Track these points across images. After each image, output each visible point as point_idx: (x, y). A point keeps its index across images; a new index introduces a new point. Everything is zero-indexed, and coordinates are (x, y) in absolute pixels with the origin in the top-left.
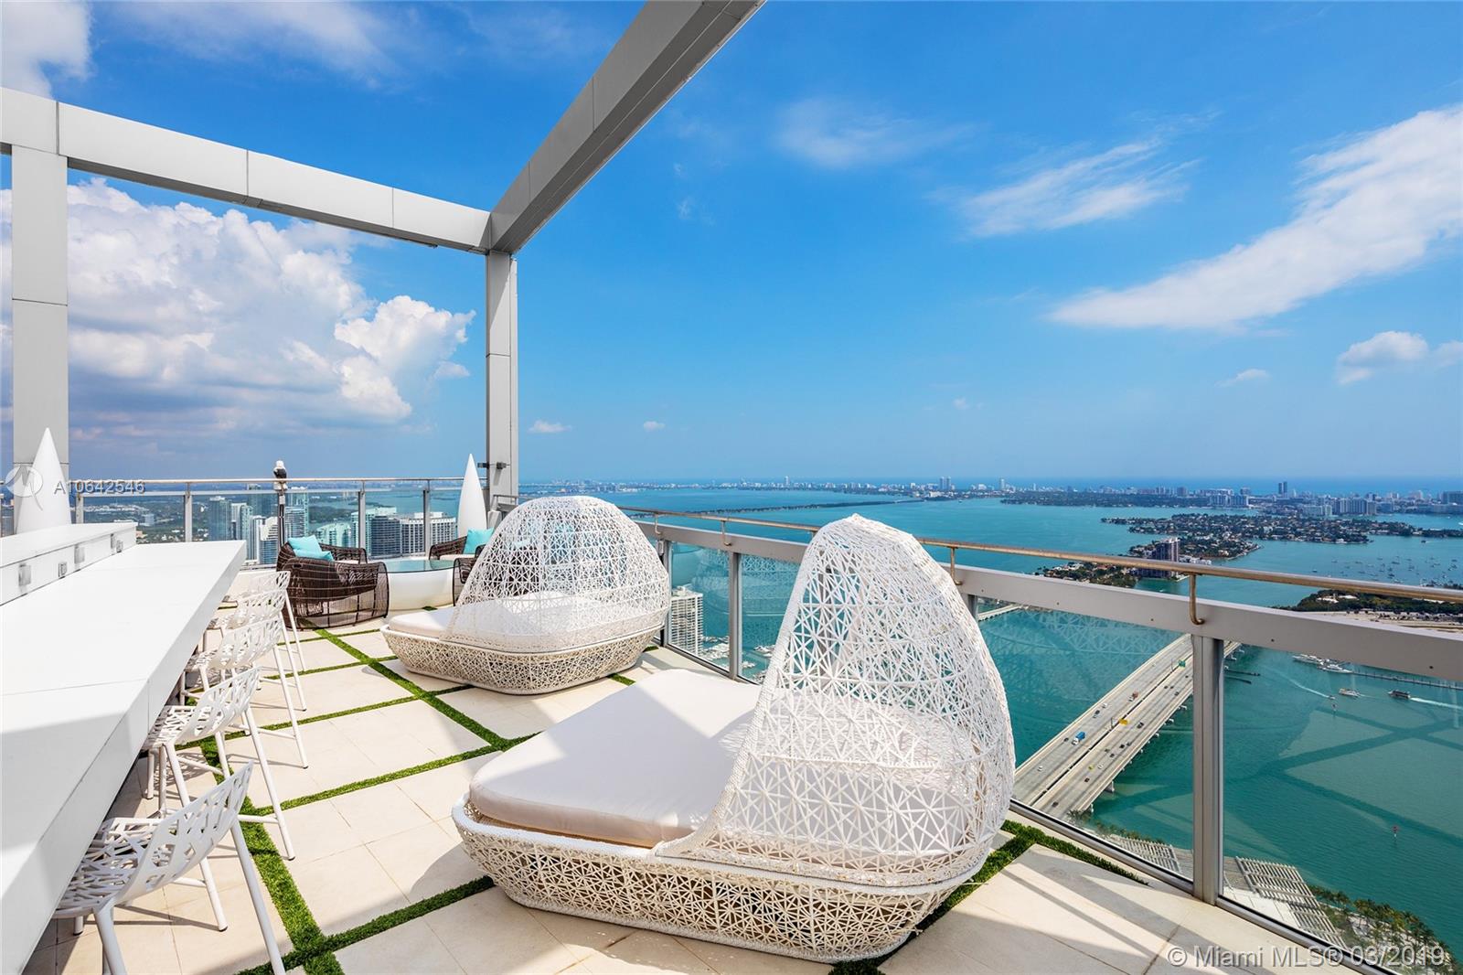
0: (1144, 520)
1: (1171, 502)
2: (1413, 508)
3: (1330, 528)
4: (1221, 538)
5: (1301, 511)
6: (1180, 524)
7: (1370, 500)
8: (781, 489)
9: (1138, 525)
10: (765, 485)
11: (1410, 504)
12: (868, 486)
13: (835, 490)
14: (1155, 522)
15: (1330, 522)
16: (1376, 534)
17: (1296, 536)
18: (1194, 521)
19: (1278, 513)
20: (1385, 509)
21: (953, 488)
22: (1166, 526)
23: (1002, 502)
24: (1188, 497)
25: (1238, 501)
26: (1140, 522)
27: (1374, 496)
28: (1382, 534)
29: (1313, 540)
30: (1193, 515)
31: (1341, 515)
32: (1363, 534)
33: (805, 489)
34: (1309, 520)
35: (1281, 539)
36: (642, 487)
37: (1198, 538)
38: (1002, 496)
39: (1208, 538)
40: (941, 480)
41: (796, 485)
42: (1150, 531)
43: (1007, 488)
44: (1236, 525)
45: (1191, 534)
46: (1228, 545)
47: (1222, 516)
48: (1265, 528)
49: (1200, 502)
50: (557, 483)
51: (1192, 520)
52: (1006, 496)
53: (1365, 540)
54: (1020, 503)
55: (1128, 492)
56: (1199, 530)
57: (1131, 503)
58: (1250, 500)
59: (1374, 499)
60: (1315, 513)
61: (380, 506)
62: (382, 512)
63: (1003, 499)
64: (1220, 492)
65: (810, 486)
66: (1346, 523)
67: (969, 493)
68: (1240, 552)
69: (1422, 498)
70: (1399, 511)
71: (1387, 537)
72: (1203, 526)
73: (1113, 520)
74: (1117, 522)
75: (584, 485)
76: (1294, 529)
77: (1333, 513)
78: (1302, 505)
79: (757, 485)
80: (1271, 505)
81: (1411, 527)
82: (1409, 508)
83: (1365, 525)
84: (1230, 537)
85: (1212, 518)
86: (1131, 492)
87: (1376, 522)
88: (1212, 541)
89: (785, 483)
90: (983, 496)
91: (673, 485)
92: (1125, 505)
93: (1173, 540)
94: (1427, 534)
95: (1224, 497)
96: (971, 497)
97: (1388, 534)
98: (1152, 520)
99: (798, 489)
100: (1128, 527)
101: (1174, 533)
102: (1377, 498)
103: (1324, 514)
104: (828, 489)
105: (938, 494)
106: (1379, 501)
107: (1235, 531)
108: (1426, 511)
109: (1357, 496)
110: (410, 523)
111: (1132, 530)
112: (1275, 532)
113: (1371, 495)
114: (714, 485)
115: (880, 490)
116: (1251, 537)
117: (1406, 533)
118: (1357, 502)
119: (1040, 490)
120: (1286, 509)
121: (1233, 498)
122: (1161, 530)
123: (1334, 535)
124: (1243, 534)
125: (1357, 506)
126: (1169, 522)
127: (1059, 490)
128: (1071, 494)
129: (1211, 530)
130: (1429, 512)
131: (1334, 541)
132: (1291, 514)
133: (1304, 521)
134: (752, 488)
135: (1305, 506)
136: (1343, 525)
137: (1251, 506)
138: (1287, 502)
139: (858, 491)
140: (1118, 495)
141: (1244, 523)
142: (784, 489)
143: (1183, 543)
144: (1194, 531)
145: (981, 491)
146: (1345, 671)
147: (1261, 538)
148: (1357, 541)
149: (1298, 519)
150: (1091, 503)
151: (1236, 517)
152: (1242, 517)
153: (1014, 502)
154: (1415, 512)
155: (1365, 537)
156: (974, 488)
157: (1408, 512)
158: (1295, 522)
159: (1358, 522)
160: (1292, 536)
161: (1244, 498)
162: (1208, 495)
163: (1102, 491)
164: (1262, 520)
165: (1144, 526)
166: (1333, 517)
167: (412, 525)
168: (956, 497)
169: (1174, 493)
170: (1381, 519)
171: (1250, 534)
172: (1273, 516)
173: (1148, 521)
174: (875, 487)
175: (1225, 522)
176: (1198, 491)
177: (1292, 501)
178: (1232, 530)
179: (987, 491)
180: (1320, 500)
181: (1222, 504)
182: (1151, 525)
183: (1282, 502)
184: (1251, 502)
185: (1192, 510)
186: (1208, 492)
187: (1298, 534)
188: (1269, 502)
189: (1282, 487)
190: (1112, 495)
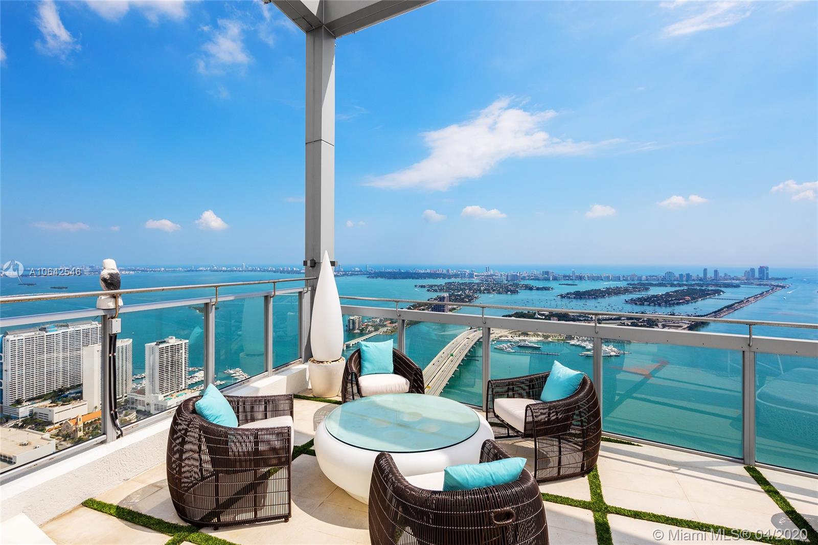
0: (433, 285)
1: (444, 276)
3: (505, 287)
4: (465, 293)
5: (494, 280)
6: (448, 287)
7: (518, 274)
8: (240, 271)
9: (431, 288)
10: (228, 269)
11: (532, 276)
12: (295, 269)
13: (275, 272)
14: (438, 286)
15: (505, 284)
18: (454, 285)
19: (486, 281)
20: (524, 278)
21: (342, 270)
22: (443, 288)
23: (368, 277)
24: (451, 274)
25: (471, 276)
26: (431, 286)
28: (523, 289)
29: (499, 293)
30: (453, 282)
31: (509, 281)
33: (256, 271)
35: (488, 293)
36: (138, 270)
37: (456, 293)
38: (366, 274)
39: (459, 293)
41: (250, 268)
42: (435, 291)
43: (369, 269)
44: (470, 286)
45: (453, 292)
46: (468, 296)
47: (465, 282)
48: (482, 288)
49: (456, 276)
52: (369, 274)
53: (517, 292)
54: (377, 278)
55: (426, 272)
56: (456, 289)
57: (427, 277)
58: (475, 275)
60: (500, 281)
64: (464, 271)
65: (259, 269)
66: (510, 285)
67: (350, 272)
68: (472, 299)
70: (528, 279)
72: (458, 287)
73: (420, 286)
74: (422, 286)
75: (89, 269)
76: (492, 288)
78: (494, 277)
81: (532, 286)
83: (517, 285)
84: (468, 293)
85: (461, 284)
86: (427, 271)
87: (521, 284)
88: (461, 295)
90: (357, 275)
91: (163, 269)
92: (425, 278)
93: (446, 295)
94: (538, 289)
95: (465, 274)
96: (352, 275)
97: (525, 289)
98: (437, 285)
99: (251, 271)
100: (426, 289)
101: (446, 292)
102: (521, 273)
103: (503, 281)
104: (270, 271)
106: (522, 275)
107: (470, 290)
108: (537, 279)
109: (514, 273)
111: (428, 290)
112: (485, 290)
113: (519, 272)
114: (193, 269)
115: (302, 271)
116: (476, 292)
117: (531, 289)
118: (514, 275)
119: (386, 271)
120: (489, 280)
121: (469, 274)
122: (441, 290)
123: (507, 290)
125: (515, 277)
126: (444, 286)
127: (395, 271)
128: (401, 273)
129: (461, 290)
130: (538, 279)
131: (507, 293)
132: (491, 281)
133: (496, 284)
134: (221, 271)
135: (496, 277)
137: (476, 278)
138: (489, 276)
139: (288, 272)
140: (422, 273)
141: (474, 286)
142: (242, 271)
143: (450, 296)
144: (454, 290)
145: (357, 272)
146: (513, 351)
147: (480, 293)
148: (515, 293)
149: (493, 283)
150: (409, 277)
151: (470, 283)
152: (473, 283)
153: (373, 277)
154: (533, 279)
156: (353, 270)
157: (531, 279)
158: (492, 285)
159: (514, 284)
160: (492, 291)
161: (473, 274)
162: (459, 273)
163: (414, 271)
164: (480, 284)
165: (433, 288)
166: (506, 282)
168: (343, 275)
169: (445, 272)
170: (522, 282)
171: (476, 291)
173: (435, 286)
174: (298, 270)
175: (466, 285)
176: (455, 271)
177: (491, 275)
178: (469, 289)
179: (359, 271)
180: (501, 275)
181: (465, 277)
182: (436, 288)
183: (487, 276)
184: (476, 276)
185: (453, 280)
186: (459, 271)
187: (494, 290)
188: (482, 276)
189: (487, 269)
190: (420, 273)
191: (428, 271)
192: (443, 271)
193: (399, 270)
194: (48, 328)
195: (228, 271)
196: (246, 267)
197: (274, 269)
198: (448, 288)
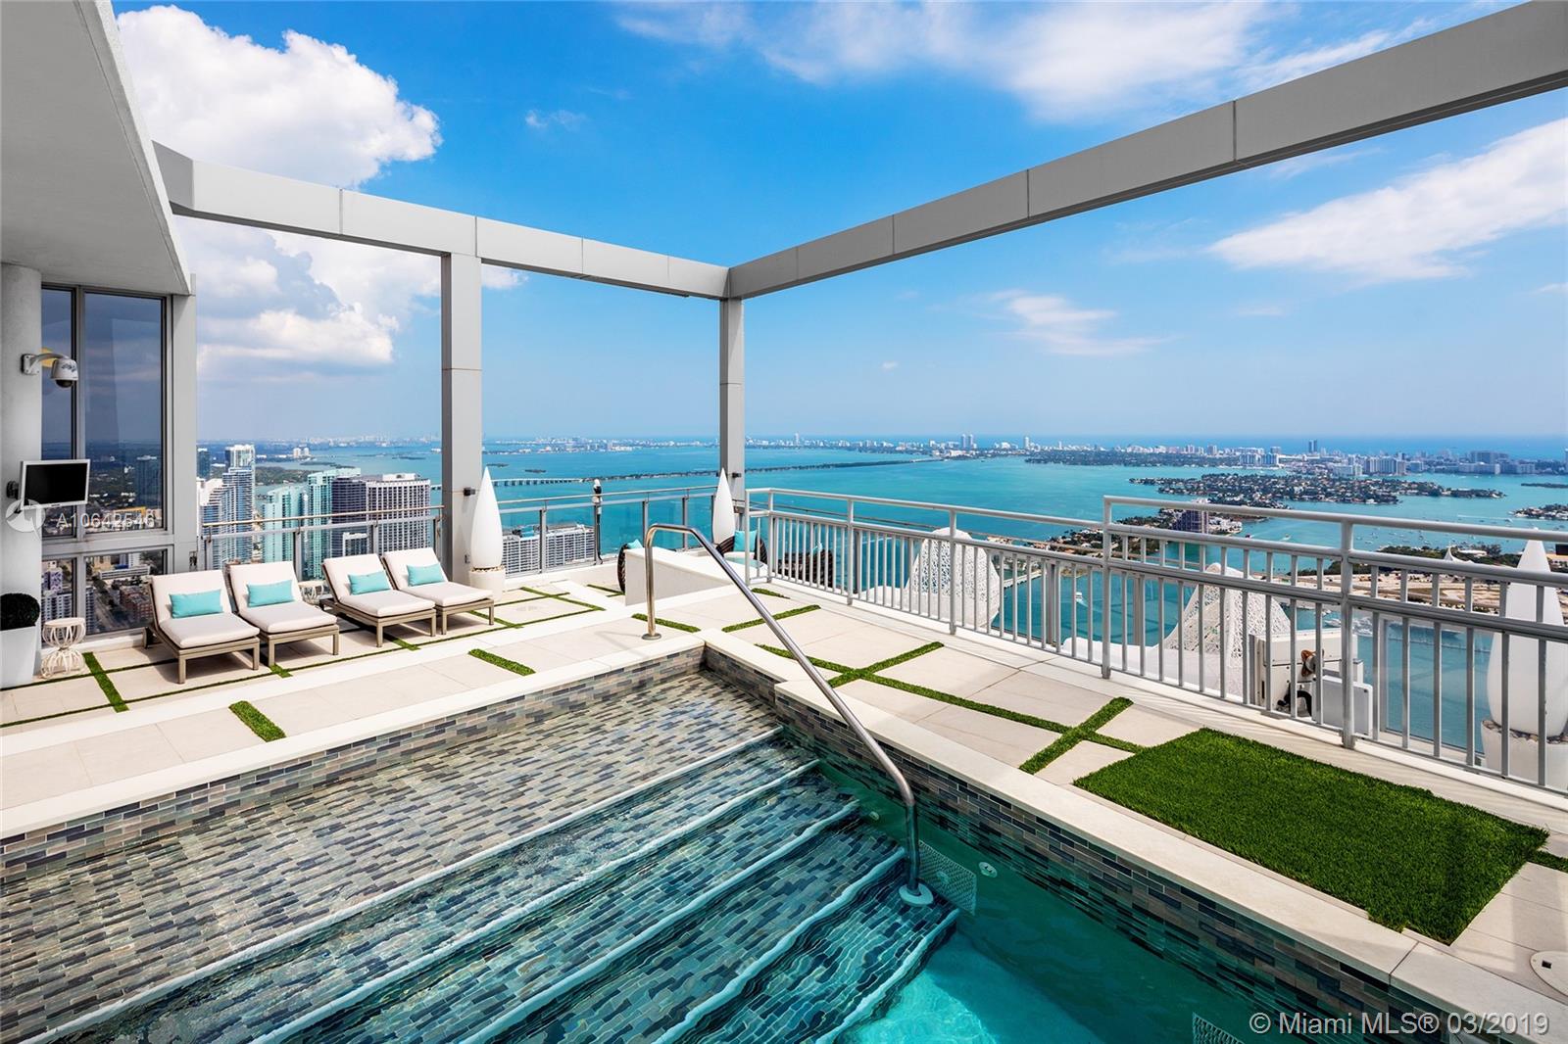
0: (1174, 480)
1: (1201, 462)
2: (1442, 467)
3: (1360, 488)
4: (1251, 499)
5: (1330, 471)
6: (1211, 487)
7: (1399, 459)
8: (790, 447)
9: (1168, 486)
10: (772, 444)
11: (1438, 464)
12: (885, 444)
13: (849, 449)
14: (1185, 482)
15: (1360, 482)
16: (1406, 494)
17: (1326, 496)
18: (1224, 481)
19: (1307, 473)
20: (1414, 468)
21: (975, 446)
22: (1196, 486)
23: (1027, 461)
24: (1218, 456)
25: (1269, 460)
26: (1169, 482)
27: (1403, 455)
28: (1412, 494)
29: (1344, 501)
30: (1223, 475)
31: (1371, 475)
32: (1393, 494)
33: (816, 447)
34: (1339, 480)
35: (1311, 500)
36: (638, 445)
37: (1228, 499)
38: (1025, 455)
39: (1237, 499)
40: (962, 438)
41: (807, 443)
42: (1179, 492)
43: (1031, 446)
44: (1266, 484)
45: (1220, 495)
47: (1252, 476)
48: (1296, 488)
49: (1230, 461)
50: (542, 441)
51: (1222, 481)
52: (1031, 455)
53: (1395, 500)
54: (1046, 463)
55: (1157, 451)
56: (1229, 490)
57: (1160, 462)
58: (1280, 459)
59: (1403, 458)
60: (1346, 473)
61: (340, 467)
62: (344, 473)
63: (1027, 458)
64: (1250, 451)
65: (822, 444)
66: (1376, 483)
67: (992, 451)
69: (1451, 458)
70: (1428, 471)
71: (1416, 497)
72: (1234, 486)
73: (1141, 480)
74: (1146, 482)
75: (572, 443)
76: (1324, 490)
77: (1364, 473)
78: (1331, 464)
79: (765, 443)
80: (1301, 464)
81: (1440, 487)
82: (1438, 467)
83: (1395, 485)
84: (1261, 498)
85: (1242, 478)
86: (1160, 450)
87: (1405, 482)
88: (1242, 502)
89: (794, 441)
90: (1006, 455)
91: (672, 443)
92: (1154, 464)
93: (1203, 501)
94: (1455, 494)
95: (1254, 457)
96: (994, 456)
97: (1417, 494)
98: (1182, 481)
99: (810, 447)
100: (1157, 487)
101: (1204, 494)
102: (1407, 457)
103: (1354, 474)
105: (960, 453)
106: (1408, 460)
107: (1265, 491)
108: (1455, 470)
109: (1387, 455)
110: (378, 485)
111: (1161, 491)
112: (1306, 492)
113: (1400, 455)
115: (897, 449)
116: (1281, 498)
117: (1435, 493)
118: (1387, 461)
119: (1065, 448)
120: (1317, 469)
121: (1263, 457)
122: (1191, 491)
123: (1365, 495)
124: (1274, 496)
125: (1388, 466)
126: (1199, 482)
127: (1085, 448)
128: (1099, 454)
129: (1242, 490)
130: (1457, 472)
131: (1365, 501)
132: (1321, 474)
133: (1334, 481)
134: (760, 446)
135: (1336, 465)
136: (1373, 485)
137: (1281, 465)
138: (1317, 462)
139: (874, 450)
140: (1148, 454)
141: (1275, 483)
142: (794, 447)
144: (1224, 492)
145: (1004, 450)
147: (1291, 498)
148: (1387, 501)
149: (1328, 479)
150: (1118, 463)
151: (1266, 476)
152: (1273, 477)
153: (1039, 461)
154: (1443, 471)
155: (1395, 497)
156: (997, 446)
157: (1437, 471)
158: (1326, 482)
159: (1388, 482)
160: (1323, 496)
161: (1274, 457)
162: (1238, 454)
163: (1129, 450)
164: (1293, 480)
165: (1174, 486)
166: (1363, 477)
167: (380, 488)
168: (978, 456)
169: (1202, 452)
170: (1410, 478)
171: (1280, 496)
172: (1304, 477)
173: (1178, 481)
174: (892, 445)
175: (1255, 482)
176: (1227, 450)
177: (1323, 461)
178: (1263, 490)
179: (1010, 450)
180: (1350, 461)
181: (1252, 463)
182: (1181, 485)
183: (1312, 462)
184: (1281, 461)
185: (1222, 469)
186: (1238, 451)
187: (1328, 495)
188: (1300, 461)
189: (1313, 446)
190: (1140, 455)
191: (1162, 449)
192: (1197, 450)
193: (1096, 446)
194: (525, 530)
195: (772, 447)
196: (800, 440)
197: (848, 445)
198: (1209, 486)
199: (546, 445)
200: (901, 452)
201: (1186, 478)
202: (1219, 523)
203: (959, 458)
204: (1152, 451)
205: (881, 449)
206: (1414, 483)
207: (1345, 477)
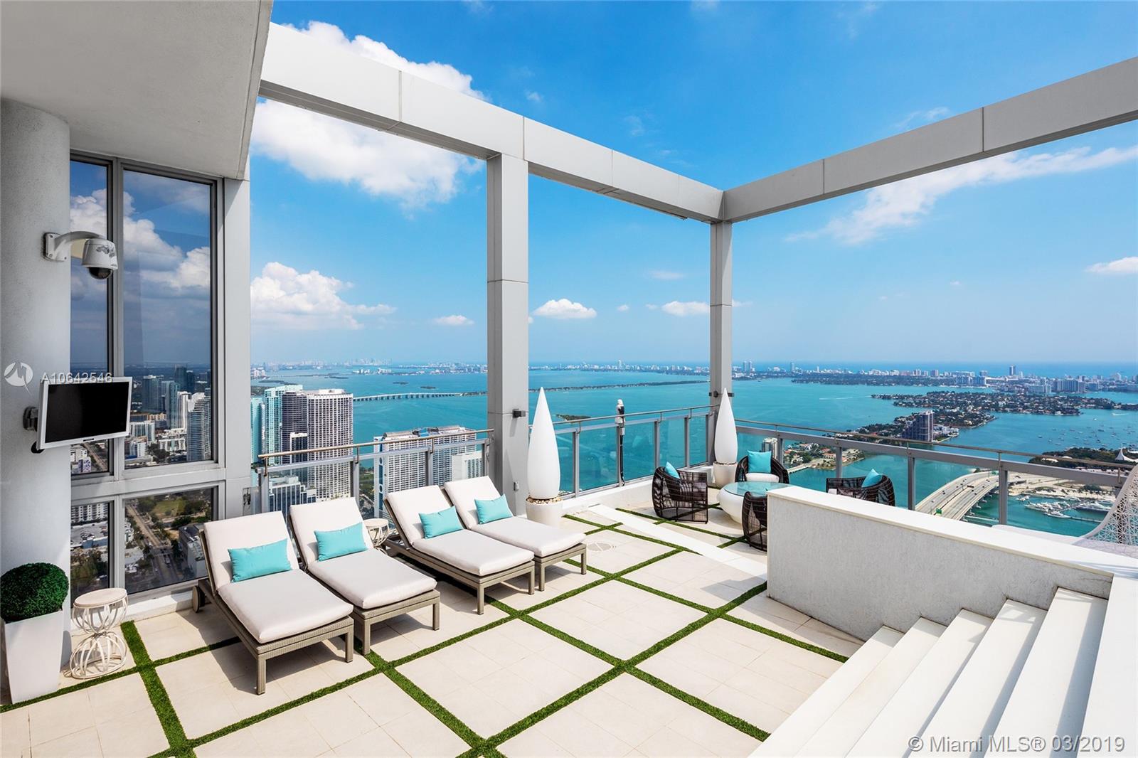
0: (906, 396)
1: (926, 382)
2: (1114, 387)
3: (1050, 403)
4: (966, 411)
5: (1026, 389)
6: (934, 399)
7: (1080, 381)
8: (615, 370)
9: (901, 400)
10: (602, 368)
11: (1111, 384)
12: (686, 368)
13: (659, 372)
14: (914, 398)
15: (1049, 398)
16: (1085, 407)
17: (1024, 409)
18: (944, 397)
19: (1008, 391)
20: (1092, 388)
21: (754, 370)
22: (922, 401)
23: (793, 381)
24: (939, 378)
25: (979, 381)
26: (902, 398)
27: (1083, 377)
28: (1090, 408)
29: (1037, 413)
30: (943, 392)
31: (1058, 392)
32: (1076, 407)
33: (634, 370)
34: (1034, 396)
35: (1012, 411)
37: (948, 410)
38: (792, 377)
39: (955, 411)
40: (744, 363)
41: (628, 367)
42: (909, 405)
43: (795, 369)
44: (977, 399)
45: (942, 407)
46: (972, 416)
47: (966, 393)
48: (1000, 403)
49: (948, 382)
50: (432, 365)
51: (942, 396)
52: (795, 377)
53: (1077, 412)
54: (807, 382)
55: (893, 374)
56: (948, 404)
57: (894, 382)
58: (987, 380)
59: (1083, 380)
60: (1038, 391)
61: (288, 384)
62: (291, 389)
63: (793, 379)
64: (964, 374)
65: (638, 368)
66: (1062, 399)
67: (766, 374)
68: (980, 422)
69: (1120, 379)
70: (1103, 390)
71: (1094, 410)
72: (952, 401)
73: (881, 396)
74: (884, 397)
75: (454, 367)
76: (1022, 404)
77: (1052, 391)
78: (1027, 384)
79: (596, 367)
80: (1004, 384)
81: (1112, 402)
82: (1111, 387)
83: (1077, 400)
84: (973, 410)
85: (958, 395)
87: (1085, 399)
88: (958, 413)
89: (618, 365)
90: (777, 377)
92: (890, 384)
93: (929, 412)
94: (1125, 408)
95: (967, 378)
96: (768, 377)
97: (1095, 408)
98: (912, 397)
99: (629, 370)
100: (892, 402)
101: (929, 407)
102: (1086, 379)
103: (1045, 392)
104: (652, 371)
105: (742, 375)
106: (1087, 381)
107: (976, 405)
108: (1123, 389)
109: (1070, 377)
110: (315, 398)
111: (896, 404)
112: (1008, 406)
113: (1081, 377)
114: (561, 367)
115: (695, 372)
116: (989, 410)
117: (1109, 407)
118: (1070, 382)
119: (822, 372)
120: (1016, 388)
121: (974, 378)
122: (919, 404)
123: (1053, 408)
124: (983, 408)
125: (1071, 386)
126: (925, 398)
127: (837, 372)
128: (847, 376)
129: (958, 404)
130: (1126, 391)
131: (1054, 413)
132: (1019, 392)
133: (1029, 397)
134: (592, 370)
135: (1031, 385)
136: (1060, 401)
137: (988, 385)
138: (1016, 382)
139: (677, 372)
140: (885, 376)
141: (983, 399)
142: (618, 370)
143: (936, 414)
144: (945, 405)
145: (776, 372)
146: (1066, 516)
147: (997, 411)
148: (1071, 413)
149: (1025, 396)
150: (863, 383)
151: (977, 394)
152: (982, 394)
153: (802, 382)
154: (1115, 390)
155: (1077, 410)
156: (770, 370)
157: (1110, 390)
158: (1023, 398)
159: (1071, 398)
160: (1021, 409)
161: (983, 379)
162: (954, 376)
163: (871, 373)
164: (997, 396)
165: (905, 401)
166: (1052, 394)
167: (317, 400)
168: (756, 377)
169: (927, 374)
170: (1089, 395)
171: (987, 408)
172: (1006, 394)
173: (908, 397)
174: (691, 369)
175: (968, 398)
176: (946, 373)
177: (1020, 382)
178: (974, 404)
179: (780, 373)
180: (1042, 382)
181: (966, 383)
182: (911, 400)
183: (1012, 382)
184: (988, 382)
185: (942, 388)
186: (955, 374)
187: (1025, 408)
188: (1002, 382)
189: (1012, 370)
190: (881, 376)
191: (896, 373)
192: (923, 373)
193: (845, 370)
194: (421, 432)
195: (601, 370)
196: (622, 365)
197: (658, 369)
198: (932, 401)
199: (435, 368)
200: (698, 374)
201: (915, 395)
202: (941, 429)
203: (741, 378)
204: (888, 374)
205: (683, 372)
206: (1092, 399)
207: (1038, 394)
